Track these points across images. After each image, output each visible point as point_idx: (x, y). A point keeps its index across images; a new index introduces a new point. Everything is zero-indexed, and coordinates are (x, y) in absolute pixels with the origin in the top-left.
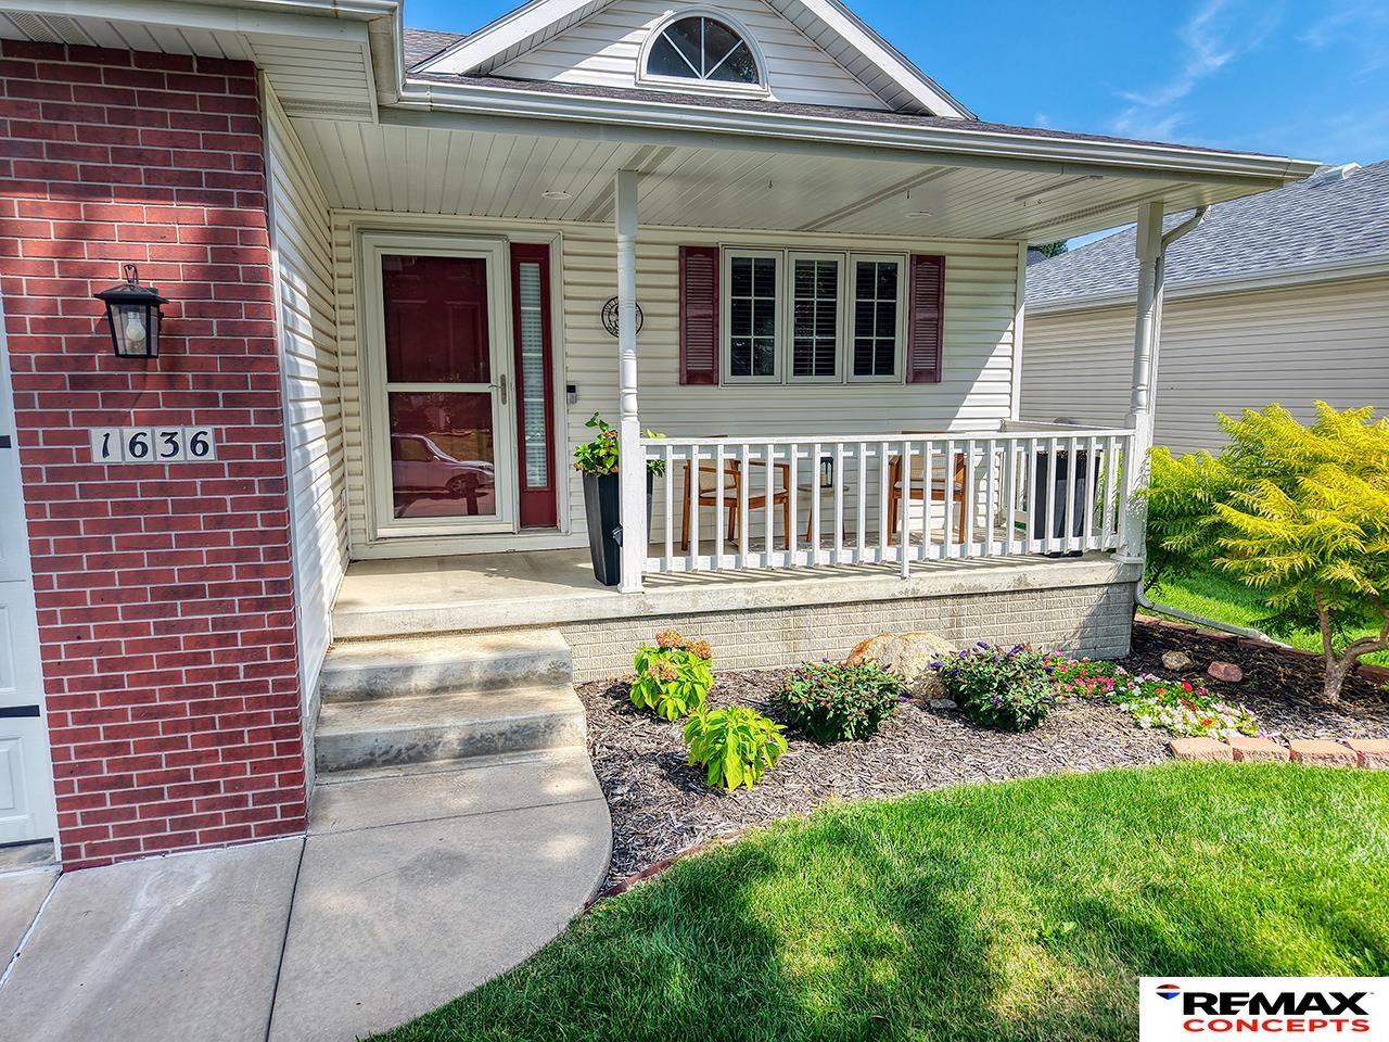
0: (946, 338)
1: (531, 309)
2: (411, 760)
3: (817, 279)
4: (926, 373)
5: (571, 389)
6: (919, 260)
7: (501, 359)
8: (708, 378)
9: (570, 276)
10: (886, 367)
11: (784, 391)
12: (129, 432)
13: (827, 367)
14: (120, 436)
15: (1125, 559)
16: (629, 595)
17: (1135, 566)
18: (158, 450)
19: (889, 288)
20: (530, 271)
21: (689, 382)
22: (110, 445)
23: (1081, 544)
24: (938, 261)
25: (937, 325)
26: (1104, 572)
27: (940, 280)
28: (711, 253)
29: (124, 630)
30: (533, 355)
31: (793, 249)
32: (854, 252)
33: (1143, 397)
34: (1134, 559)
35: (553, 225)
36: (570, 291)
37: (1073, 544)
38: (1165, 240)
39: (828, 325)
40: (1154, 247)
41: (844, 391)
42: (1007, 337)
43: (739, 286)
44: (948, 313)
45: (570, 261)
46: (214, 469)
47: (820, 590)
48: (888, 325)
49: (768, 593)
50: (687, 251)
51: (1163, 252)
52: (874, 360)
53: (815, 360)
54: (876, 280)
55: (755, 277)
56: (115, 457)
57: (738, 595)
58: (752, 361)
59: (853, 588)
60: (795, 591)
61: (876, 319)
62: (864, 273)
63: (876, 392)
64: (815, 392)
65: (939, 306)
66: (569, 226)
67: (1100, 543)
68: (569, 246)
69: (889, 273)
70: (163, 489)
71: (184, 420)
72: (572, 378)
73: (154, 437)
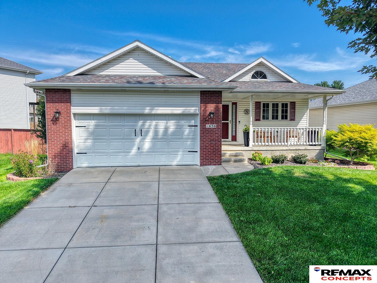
0: (296, 114)
1: (234, 111)
2: (228, 162)
3: (275, 106)
4: (293, 119)
5: (239, 122)
6: (291, 103)
7: (230, 118)
8: (259, 120)
9: (240, 106)
10: (286, 118)
11: (271, 122)
12: (209, 125)
13: (277, 118)
14: (208, 125)
15: (323, 146)
16: (250, 147)
17: (324, 147)
18: (211, 127)
19: (287, 107)
20: (234, 106)
21: (256, 121)
22: (208, 126)
23: (315, 143)
24: (294, 103)
25: (294, 112)
26: (319, 148)
27: (295, 105)
28: (260, 102)
29: (207, 143)
30: (234, 117)
31: (272, 102)
32: (281, 102)
33: (324, 123)
34: (324, 146)
35: (238, 100)
36: (240, 108)
37: (314, 143)
38: (327, 101)
39: (277, 112)
40: (325, 102)
41: (280, 121)
42: (306, 114)
43: (264, 107)
44: (296, 110)
45: (240, 104)
46: (216, 128)
47: (276, 148)
48: (286, 112)
49: (269, 148)
50: (256, 102)
51: (327, 102)
52: (284, 117)
53: (275, 117)
54: (285, 106)
55: (266, 106)
56: (208, 127)
57: (265, 148)
58: (265, 118)
59: (281, 148)
60: (273, 148)
61: (284, 112)
62: (283, 104)
63: (285, 122)
64: (275, 122)
65: (295, 109)
66: (240, 100)
67: (318, 143)
68: (240, 102)
69: (287, 105)
70: (212, 130)
71: (214, 124)
72: (239, 120)
73: (211, 125)
